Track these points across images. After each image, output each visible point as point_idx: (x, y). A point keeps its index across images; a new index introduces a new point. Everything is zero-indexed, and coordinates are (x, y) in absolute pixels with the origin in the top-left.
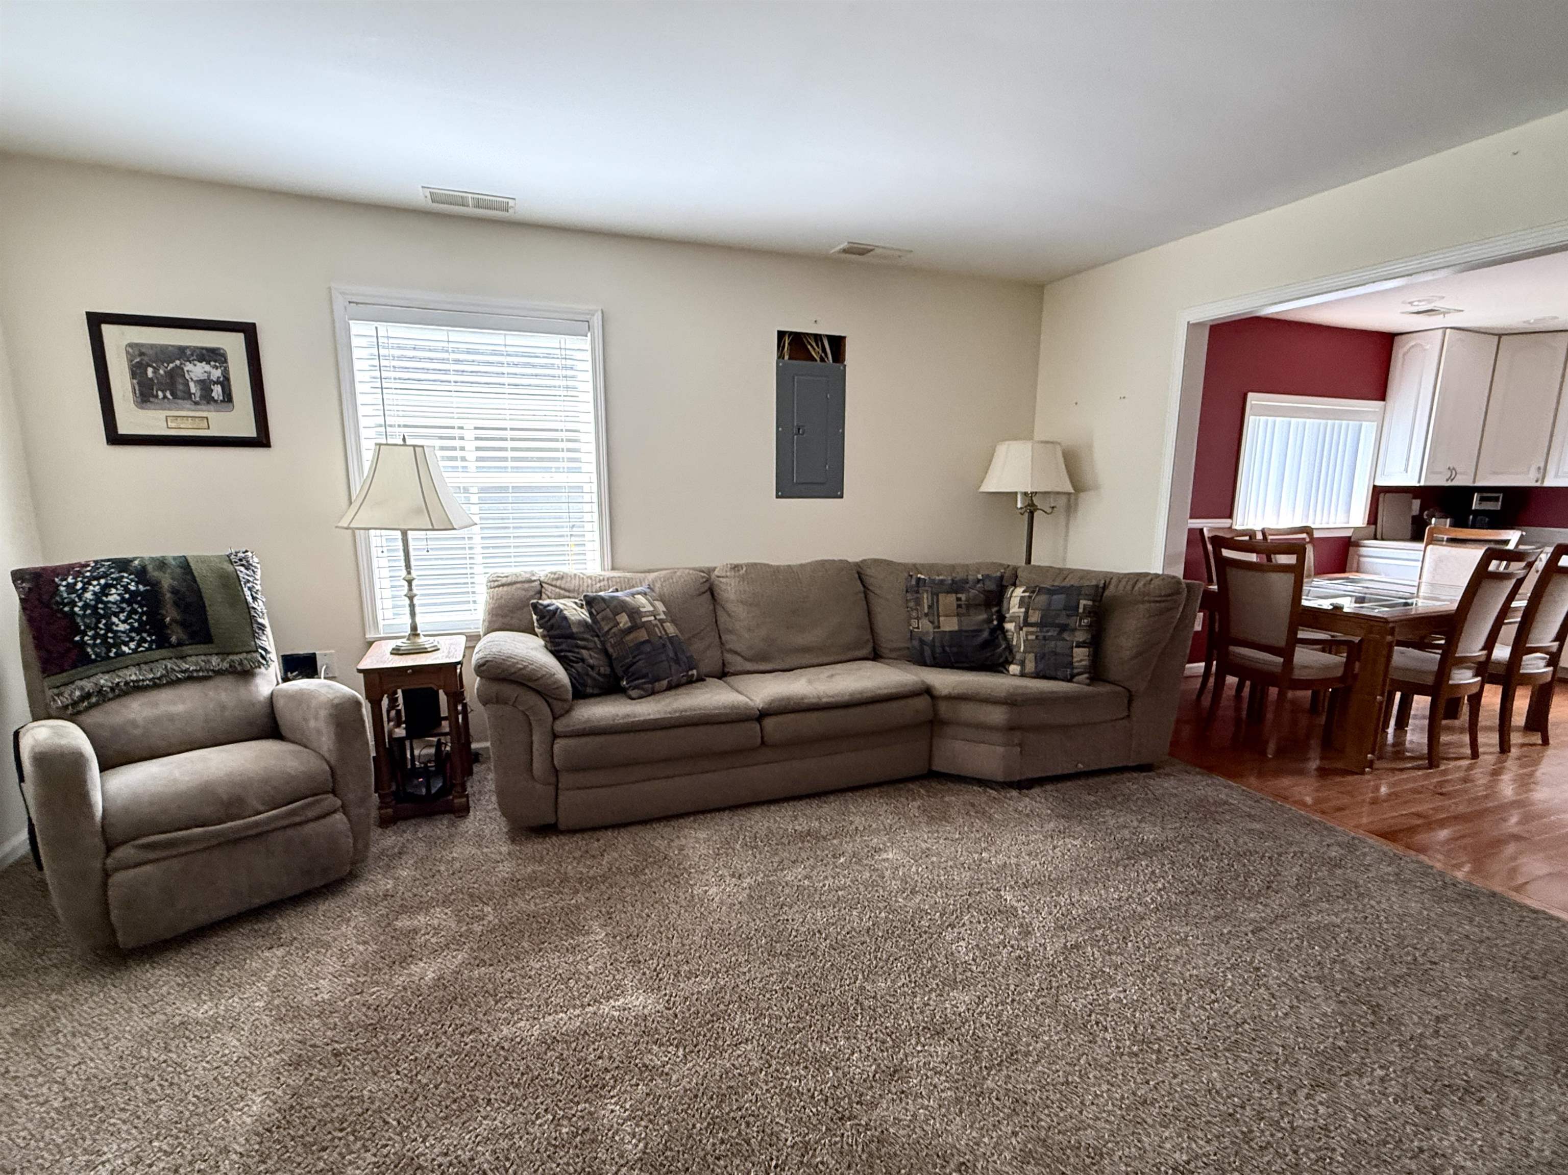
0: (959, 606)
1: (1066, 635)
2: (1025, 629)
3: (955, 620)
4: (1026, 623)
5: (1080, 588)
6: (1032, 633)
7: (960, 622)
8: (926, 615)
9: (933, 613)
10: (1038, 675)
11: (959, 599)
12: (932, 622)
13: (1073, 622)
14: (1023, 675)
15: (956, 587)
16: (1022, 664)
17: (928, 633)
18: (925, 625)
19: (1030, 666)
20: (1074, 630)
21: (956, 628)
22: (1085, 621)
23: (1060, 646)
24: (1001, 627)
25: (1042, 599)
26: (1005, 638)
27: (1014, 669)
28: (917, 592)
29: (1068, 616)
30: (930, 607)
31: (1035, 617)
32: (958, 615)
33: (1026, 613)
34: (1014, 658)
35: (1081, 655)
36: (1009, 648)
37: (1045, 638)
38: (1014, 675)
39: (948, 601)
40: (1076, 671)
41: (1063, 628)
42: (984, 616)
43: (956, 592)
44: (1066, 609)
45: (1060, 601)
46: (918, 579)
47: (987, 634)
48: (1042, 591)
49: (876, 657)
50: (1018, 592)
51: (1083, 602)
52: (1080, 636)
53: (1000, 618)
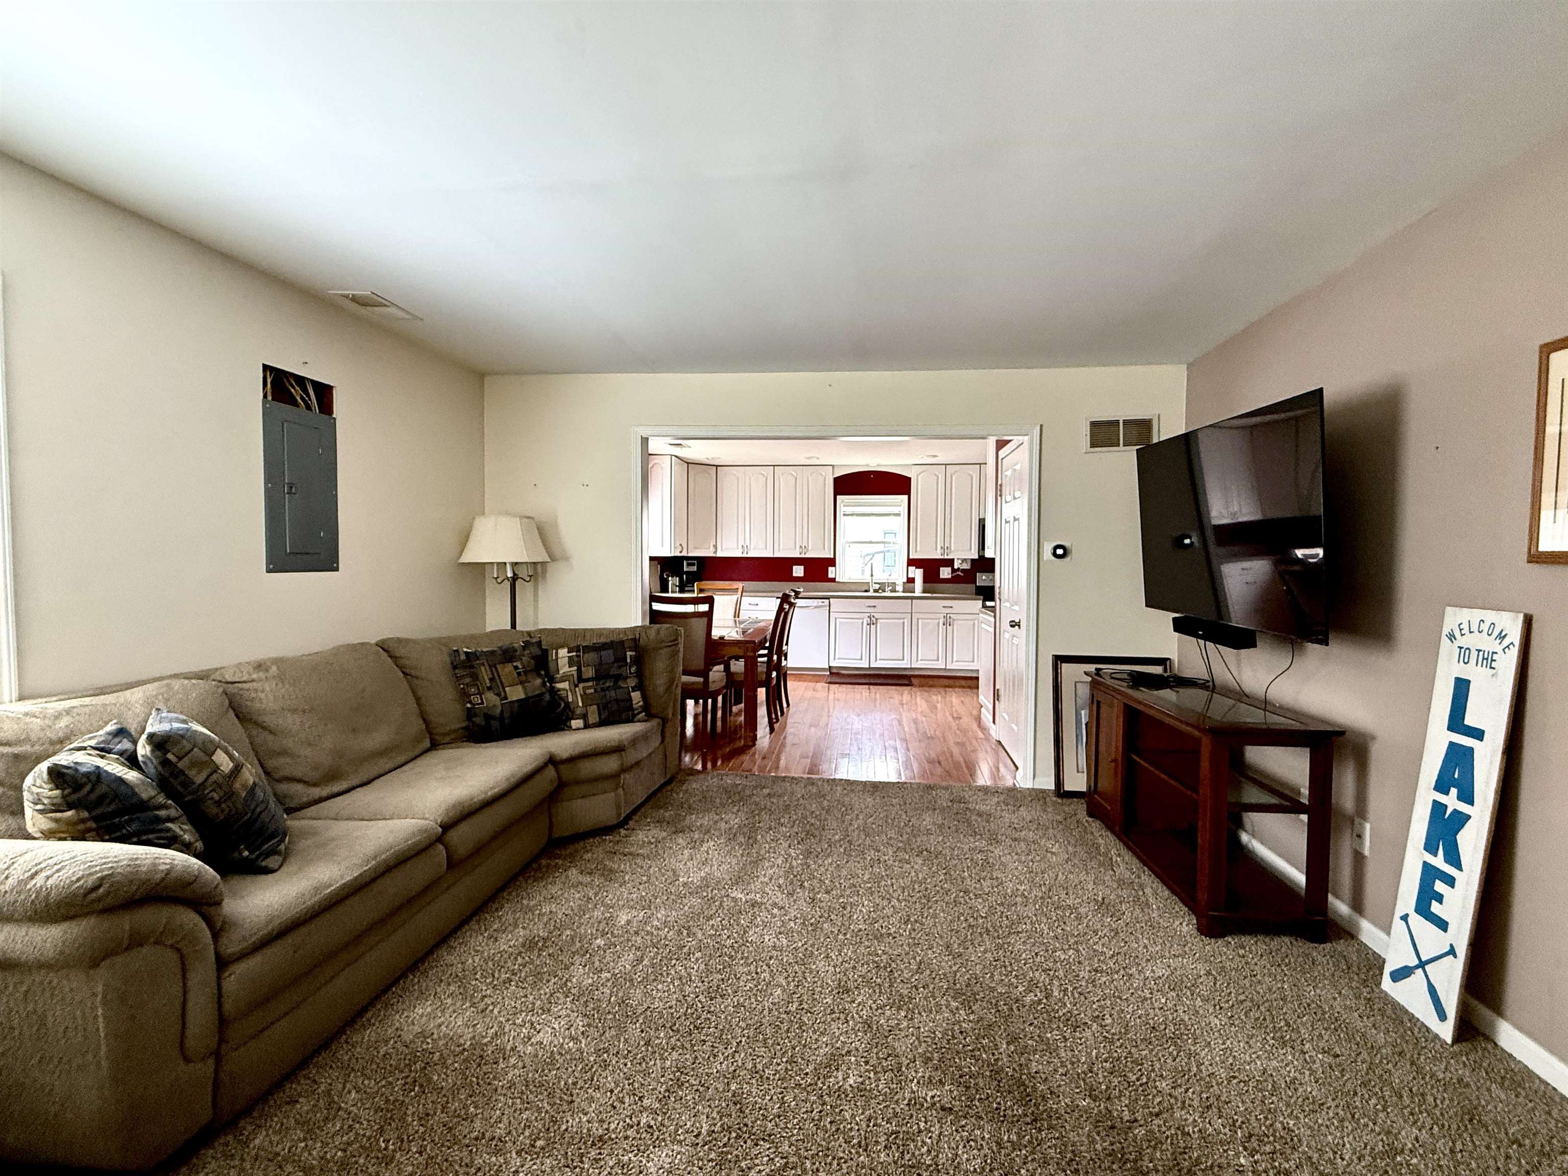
0: (519, 674)
1: (620, 683)
2: (581, 685)
3: (520, 688)
4: (581, 679)
5: (622, 643)
6: (589, 688)
7: (525, 688)
8: (489, 688)
9: (496, 685)
10: (603, 723)
11: (516, 668)
12: (498, 695)
13: (625, 671)
14: (587, 726)
15: (508, 655)
16: (584, 717)
17: (495, 707)
18: (491, 699)
19: (593, 718)
20: (626, 678)
21: (523, 696)
22: (633, 669)
23: (620, 694)
24: (552, 688)
25: (591, 657)
26: (561, 698)
27: (576, 723)
28: (472, 667)
29: (620, 667)
30: (491, 680)
31: (589, 672)
32: (521, 683)
33: (579, 671)
34: (573, 712)
35: (636, 696)
36: (567, 704)
37: (603, 690)
38: (578, 729)
39: (506, 670)
40: (636, 712)
41: (618, 678)
42: (538, 681)
43: (510, 660)
44: (616, 661)
45: (608, 656)
46: (466, 653)
47: (547, 697)
48: (587, 649)
49: (435, 746)
50: (563, 652)
51: (629, 654)
52: (632, 682)
53: (552, 680)
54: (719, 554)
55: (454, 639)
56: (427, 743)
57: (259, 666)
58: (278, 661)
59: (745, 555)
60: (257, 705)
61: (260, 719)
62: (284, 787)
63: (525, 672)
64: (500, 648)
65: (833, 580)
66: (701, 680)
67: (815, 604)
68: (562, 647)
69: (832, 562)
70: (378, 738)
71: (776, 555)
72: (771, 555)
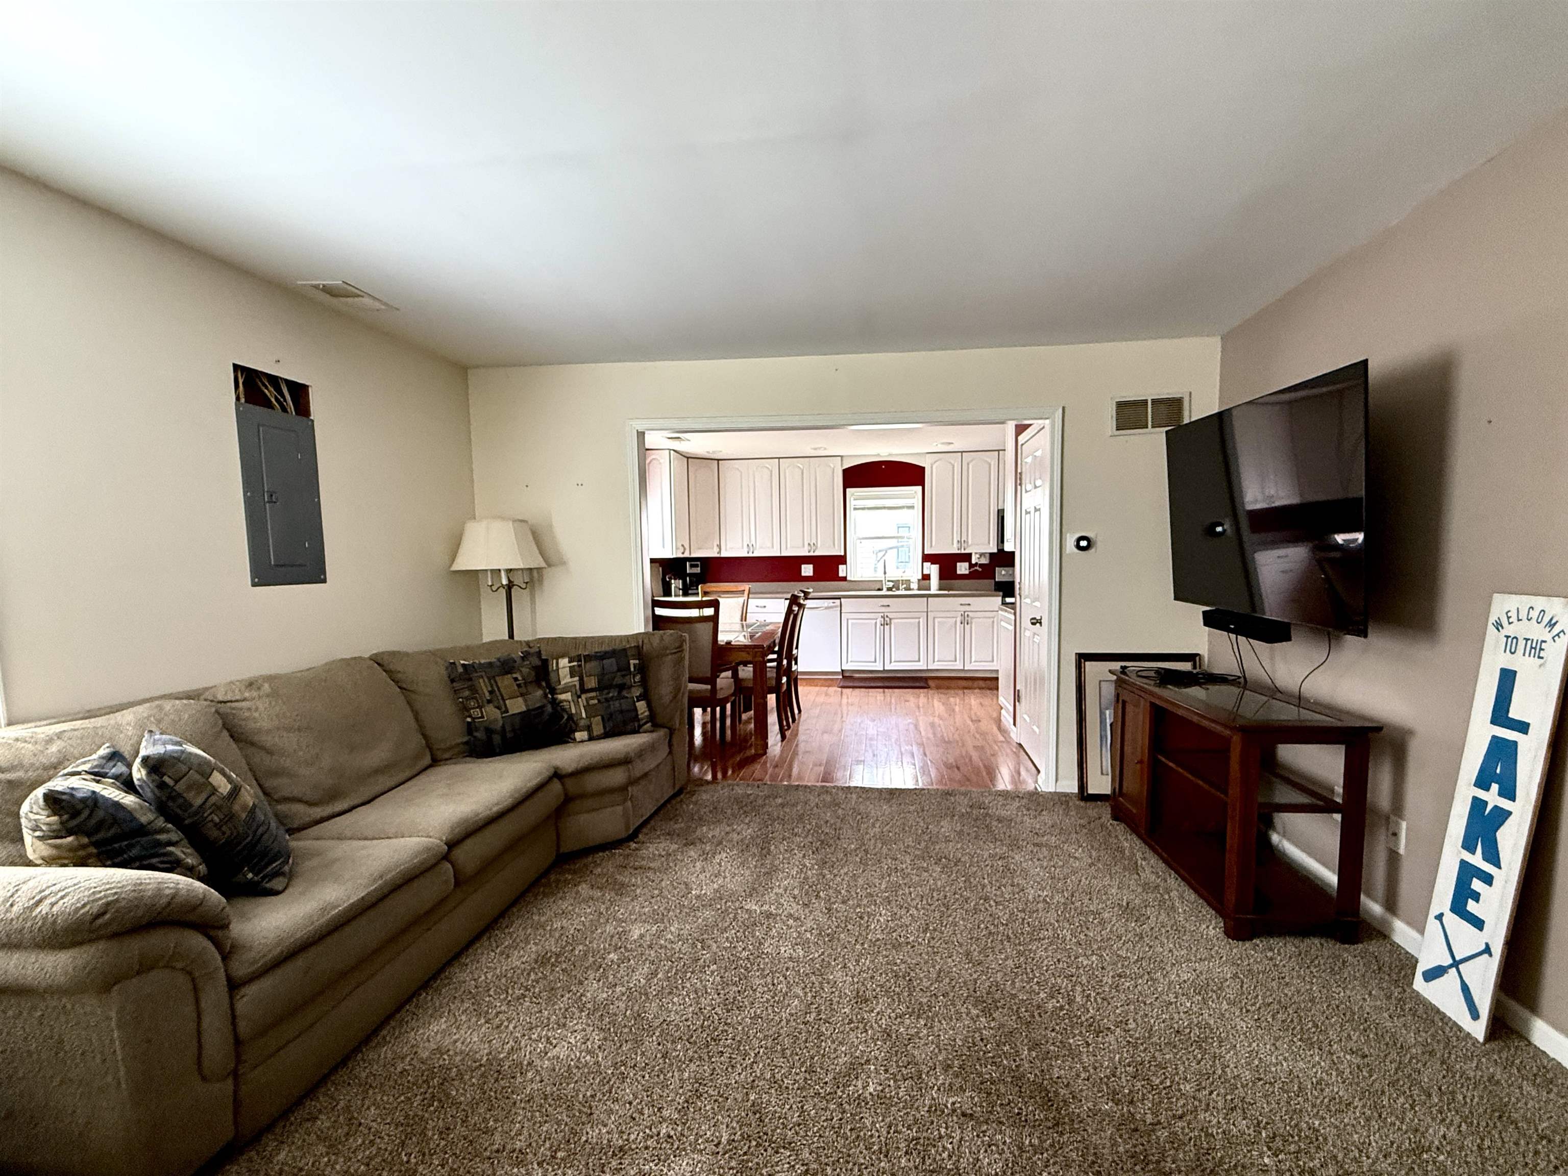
0: (519, 686)
1: (625, 693)
2: (584, 696)
3: (520, 700)
4: (583, 690)
5: (625, 650)
6: (592, 698)
7: (525, 701)
8: (489, 702)
9: (496, 698)
10: (607, 735)
11: (516, 679)
12: (498, 708)
13: (629, 680)
14: (591, 738)
15: (506, 666)
16: (589, 728)
17: (496, 720)
18: (491, 713)
19: (598, 730)
20: (631, 687)
21: (524, 709)
22: (638, 678)
23: (625, 704)
24: (554, 699)
25: (592, 666)
26: (564, 710)
27: (580, 735)
28: (470, 679)
29: (623, 676)
30: (491, 692)
31: (592, 683)
32: (522, 695)
33: (581, 680)
34: (576, 724)
35: (641, 706)
36: (571, 716)
37: (607, 700)
38: (582, 741)
39: (506, 683)
40: (642, 723)
41: (622, 687)
42: (540, 693)
43: (509, 672)
44: (619, 670)
45: (610, 663)
46: (463, 665)
47: (549, 708)
48: (588, 658)
49: (435, 762)
50: (564, 662)
51: (632, 662)
52: (637, 692)
53: (553, 691)
54: (724, 554)
55: (452, 650)
56: (427, 760)
57: (251, 684)
58: (270, 679)
59: (751, 555)
60: (252, 725)
61: (256, 739)
62: (282, 808)
63: (525, 683)
64: (499, 660)
65: (844, 579)
66: (709, 687)
67: (826, 605)
68: (563, 657)
69: (842, 560)
70: (378, 755)
71: (784, 554)
72: (778, 555)
